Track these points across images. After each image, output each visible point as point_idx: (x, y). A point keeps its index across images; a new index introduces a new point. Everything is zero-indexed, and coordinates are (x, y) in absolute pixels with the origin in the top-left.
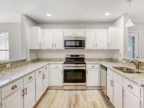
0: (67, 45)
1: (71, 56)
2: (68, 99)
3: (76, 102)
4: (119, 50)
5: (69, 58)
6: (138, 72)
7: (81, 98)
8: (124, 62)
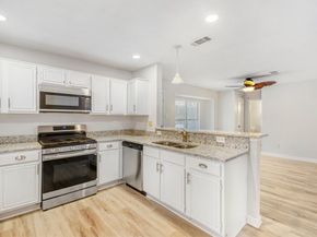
0: (47, 103)
1: (55, 128)
2: (70, 226)
3: (93, 224)
4: (147, 116)
5: (49, 135)
6: (189, 147)
7: (98, 212)
8: (159, 133)
